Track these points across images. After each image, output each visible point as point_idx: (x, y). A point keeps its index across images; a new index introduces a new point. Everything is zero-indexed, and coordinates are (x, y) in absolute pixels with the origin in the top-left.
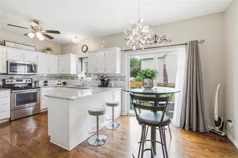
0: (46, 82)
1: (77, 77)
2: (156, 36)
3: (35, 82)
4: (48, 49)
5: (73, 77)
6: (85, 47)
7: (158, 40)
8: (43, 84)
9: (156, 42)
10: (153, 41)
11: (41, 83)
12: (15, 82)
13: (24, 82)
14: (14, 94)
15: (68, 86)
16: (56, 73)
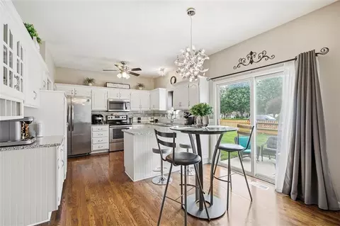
0: (139, 119)
1: (167, 114)
2: (251, 53)
3: (130, 119)
4: (140, 85)
5: (164, 114)
6: (174, 78)
7: (255, 59)
8: (137, 121)
9: (251, 62)
10: (248, 61)
11: (135, 120)
12: (114, 118)
13: (121, 118)
14: (111, 129)
15: (159, 124)
16: (148, 109)
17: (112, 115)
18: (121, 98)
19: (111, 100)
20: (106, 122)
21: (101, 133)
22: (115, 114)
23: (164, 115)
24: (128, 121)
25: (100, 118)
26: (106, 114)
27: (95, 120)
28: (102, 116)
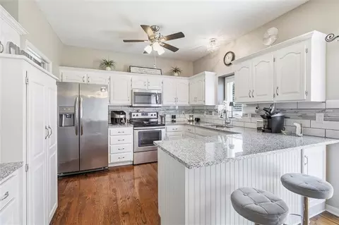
0: (174, 117)
1: (216, 111)
3: (162, 117)
4: (176, 71)
5: (211, 110)
6: (230, 54)
8: (170, 119)
11: (168, 118)
12: (140, 116)
13: (149, 116)
14: (137, 132)
15: (202, 125)
16: (186, 103)
17: (138, 111)
18: (150, 88)
19: (137, 91)
20: (131, 122)
21: (123, 137)
22: (141, 110)
23: (210, 112)
24: (159, 120)
25: (122, 116)
26: (130, 110)
27: (115, 118)
28: (124, 113)
